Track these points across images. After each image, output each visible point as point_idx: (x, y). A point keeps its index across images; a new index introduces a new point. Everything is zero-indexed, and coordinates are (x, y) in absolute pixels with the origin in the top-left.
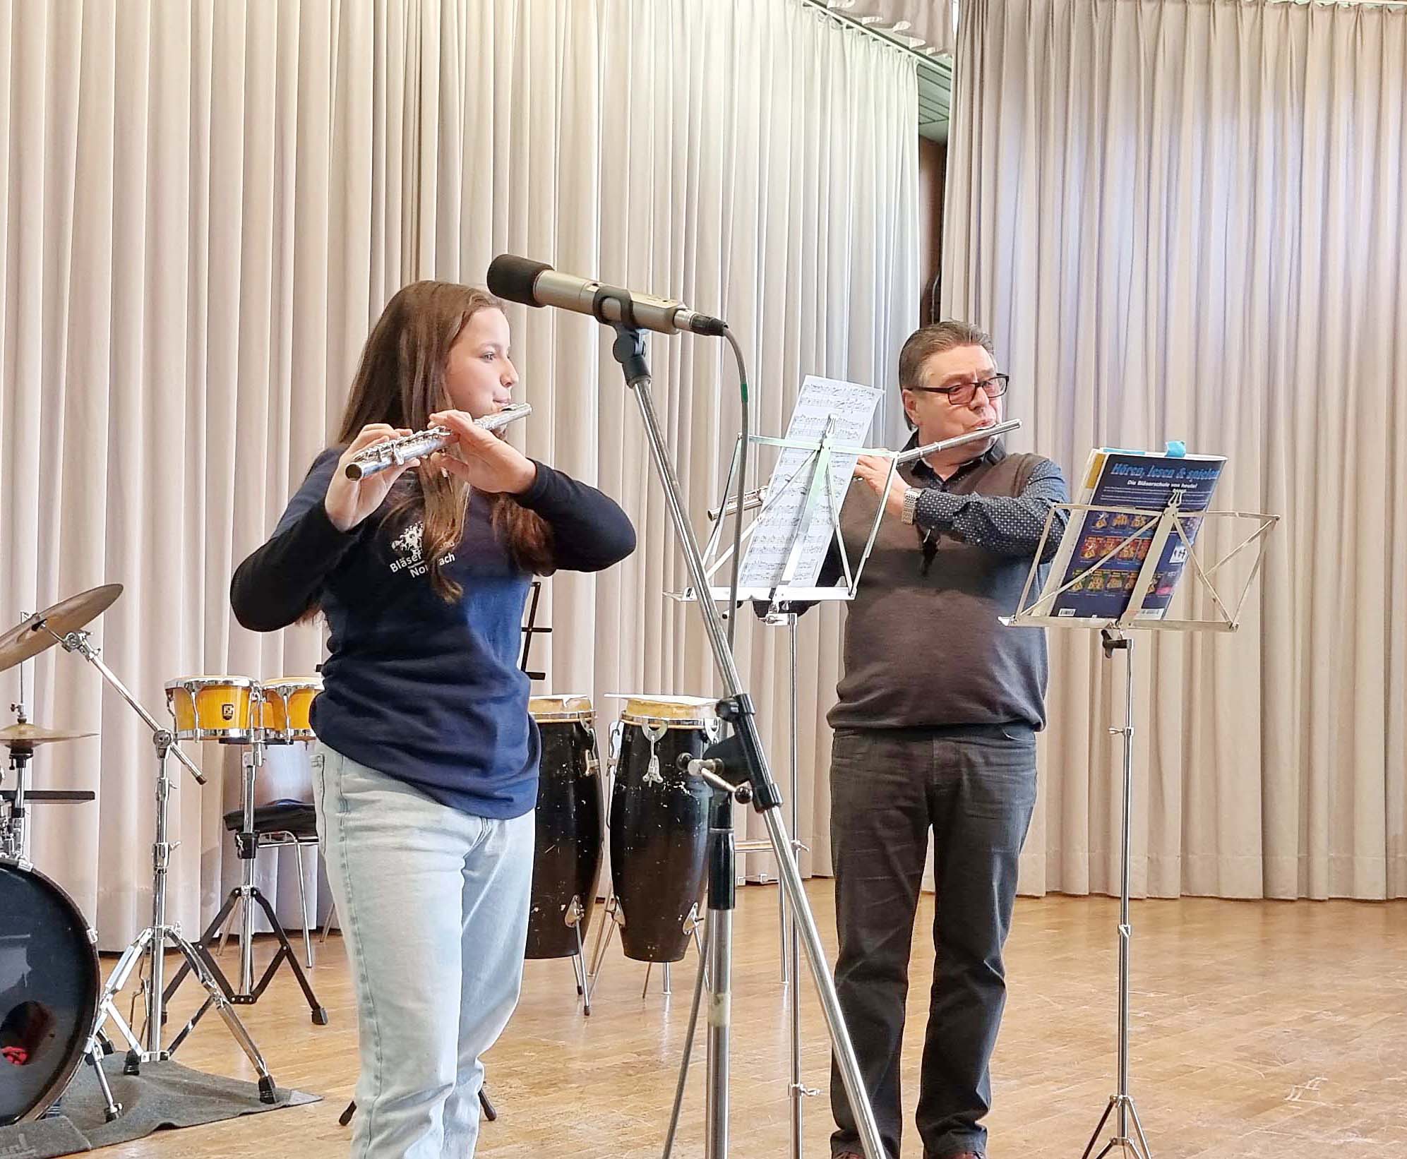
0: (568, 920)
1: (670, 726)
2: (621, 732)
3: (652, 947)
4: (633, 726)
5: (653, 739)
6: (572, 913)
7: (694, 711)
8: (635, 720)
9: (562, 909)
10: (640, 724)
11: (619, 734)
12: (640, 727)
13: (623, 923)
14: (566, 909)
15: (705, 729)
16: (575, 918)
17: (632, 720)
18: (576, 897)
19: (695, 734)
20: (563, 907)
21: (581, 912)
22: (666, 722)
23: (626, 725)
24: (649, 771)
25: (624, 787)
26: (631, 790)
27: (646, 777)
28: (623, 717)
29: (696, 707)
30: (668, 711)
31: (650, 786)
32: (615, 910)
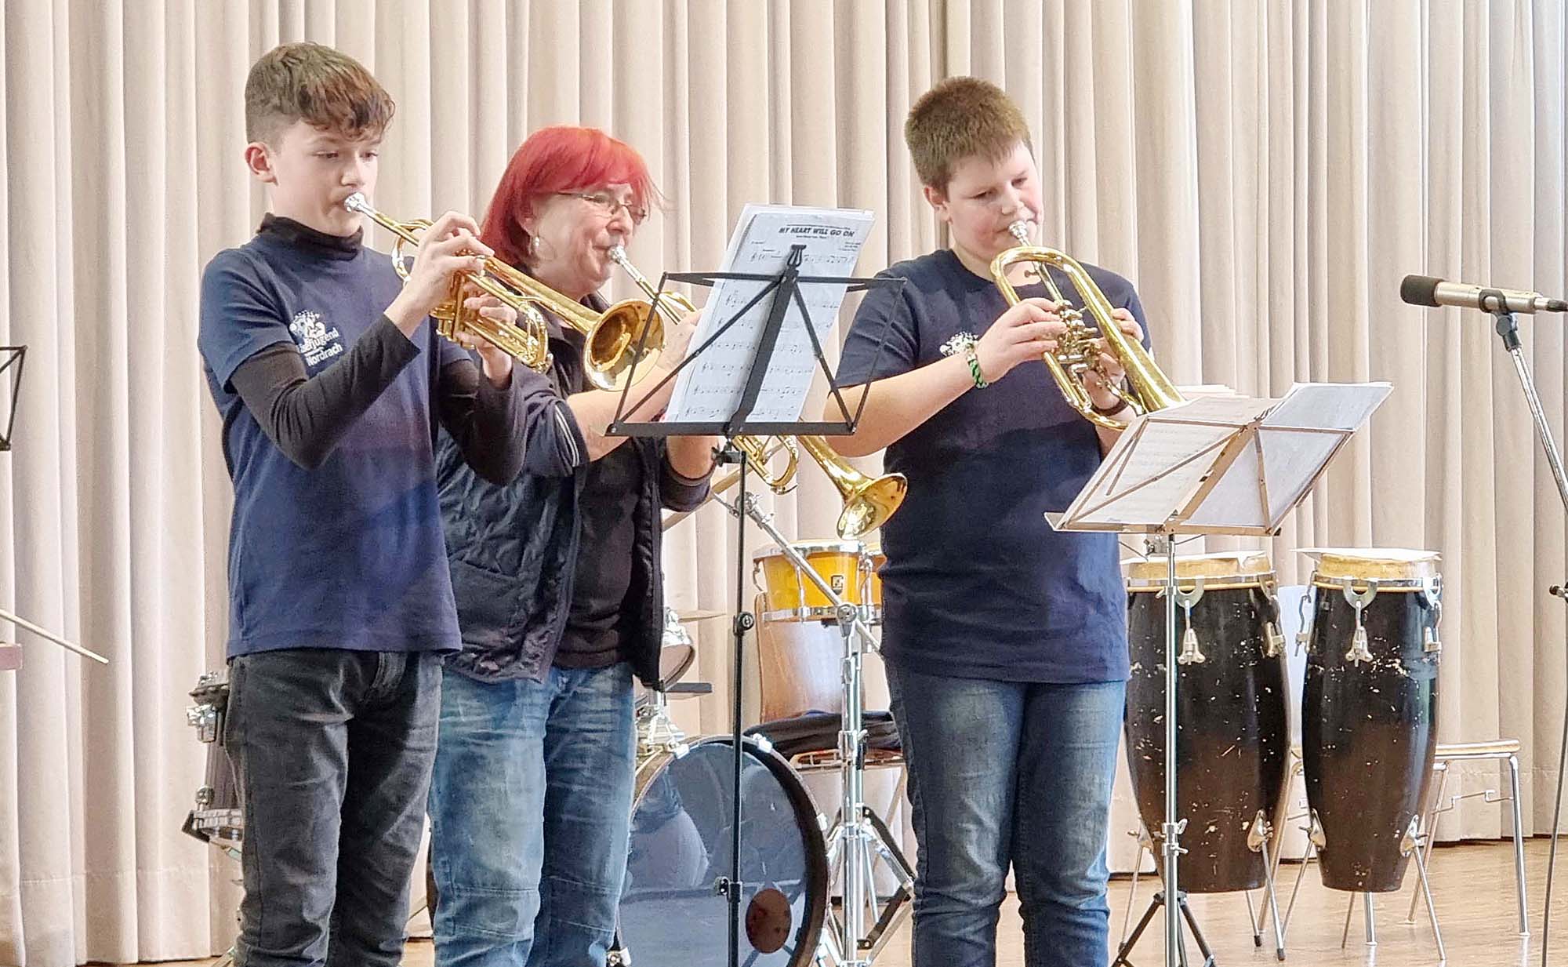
0: (1252, 842)
1: (1379, 589)
2: (1313, 599)
3: (1360, 873)
4: (1329, 590)
5: (1359, 606)
6: (1256, 833)
7: (1409, 568)
8: (1332, 581)
9: (1244, 828)
10: (1341, 587)
11: (1310, 602)
12: (1342, 591)
13: (1323, 843)
14: (1249, 828)
15: (1423, 591)
16: (1261, 838)
17: (1328, 582)
18: (1260, 810)
19: (1410, 599)
20: (1246, 825)
21: (1269, 832)
22: (1373, 584)
23: (1319, 590)
24: (1354, 647)
25: (1322, 669)
26: (1329, 672)
27: (1350, 656)
28: (1317, 579)
29: (1410, 563)
30: (1375, 569)
31: (1357, 665)
32: (1312, 826)
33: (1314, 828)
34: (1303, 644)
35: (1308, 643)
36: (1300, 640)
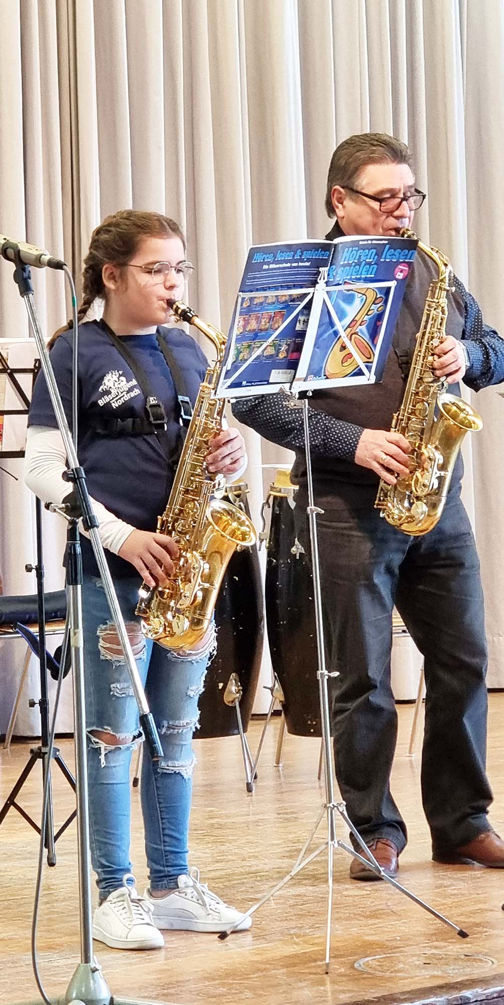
0: (227, 699)
2: (271, 506)
3: (312, 722)
4: (281, 498)
6: (231, 692)
8: (282, 491)
9: (220, 688)
10: (286, 495)
12: (287, 498)
13: (282, 699)
14: (224, 687)
16: (234, 696)
17: (280, 492)
18: (234, 674)
20: (221, 685)
21: (239, 690)
23: (273, 498)
25: (275, 561)
26: (283, 563)
28: (273, 489)
31: (298, 558)
32: (274, 686)
33: (276, 688)
34: (265, 541)
35: (268, 540)
36: (262, 538)
